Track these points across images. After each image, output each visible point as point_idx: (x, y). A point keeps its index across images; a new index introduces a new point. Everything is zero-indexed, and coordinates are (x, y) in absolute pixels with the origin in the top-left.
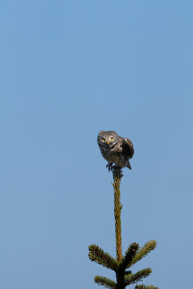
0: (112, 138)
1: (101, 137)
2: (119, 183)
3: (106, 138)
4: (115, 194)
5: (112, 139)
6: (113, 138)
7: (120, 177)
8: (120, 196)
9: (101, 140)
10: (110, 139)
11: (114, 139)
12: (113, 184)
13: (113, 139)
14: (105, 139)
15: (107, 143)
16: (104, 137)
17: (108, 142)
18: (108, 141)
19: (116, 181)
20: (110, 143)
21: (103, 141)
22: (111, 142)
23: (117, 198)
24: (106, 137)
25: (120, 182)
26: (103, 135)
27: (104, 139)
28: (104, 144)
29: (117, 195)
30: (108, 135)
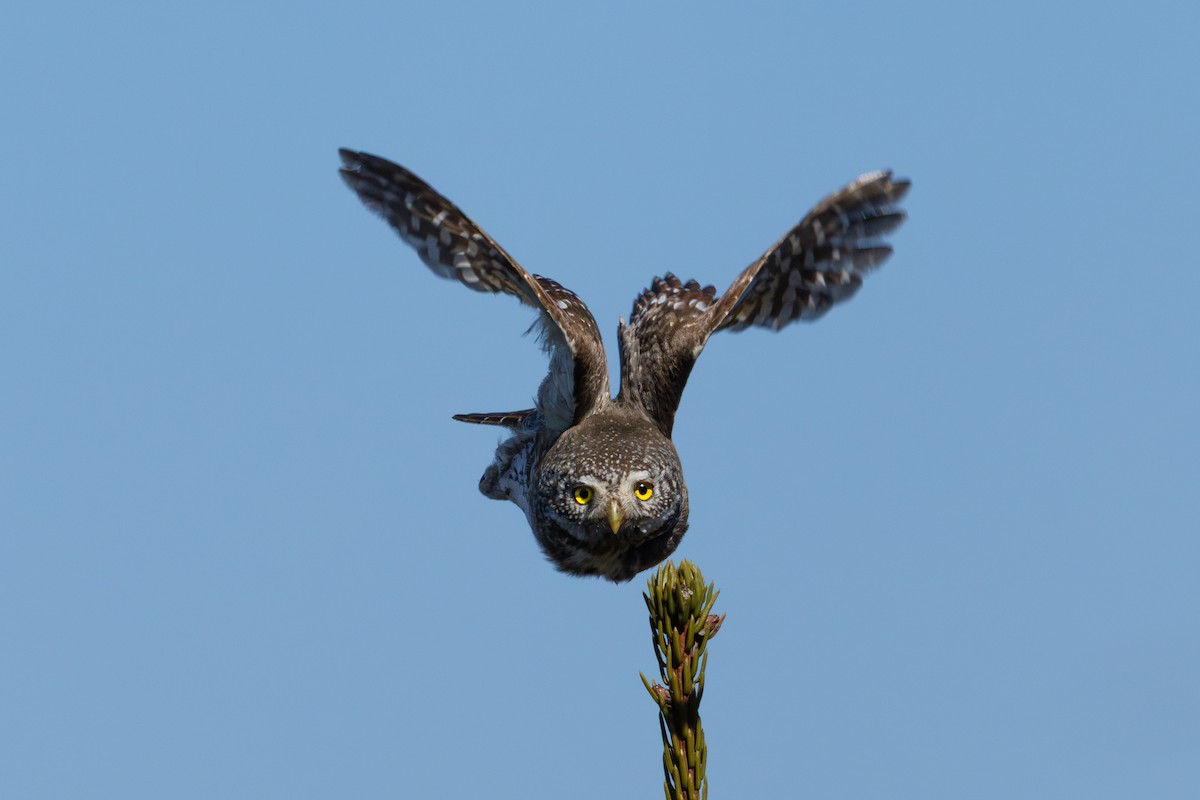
0: (642, 487)
1: (565, 474)
2: (695, 679)
3: (601, 488)
4: (670, 763)
5: (643, 491)
6: (652, 486)
7: (702, 633)
8: (703, 769)
9: (564, 500)
10: (625, 491)
11: (657, 492)
12: (653, 692)
13: (649, 492)
14: (593, 490)
15: (605, 520)
16: (586, 480)
17: (615, 516)
18: (615, 507)
19: (676, 664)
20: (625, 520)
21: (579, 505)
22: (638, 512)
23: (685, 789)
24: (600, 478)
25: (703, 669)
26: (579, 466)
27: (586, 492)
28: (588, 524)
29: (684, 764)
30: (615, 466)
